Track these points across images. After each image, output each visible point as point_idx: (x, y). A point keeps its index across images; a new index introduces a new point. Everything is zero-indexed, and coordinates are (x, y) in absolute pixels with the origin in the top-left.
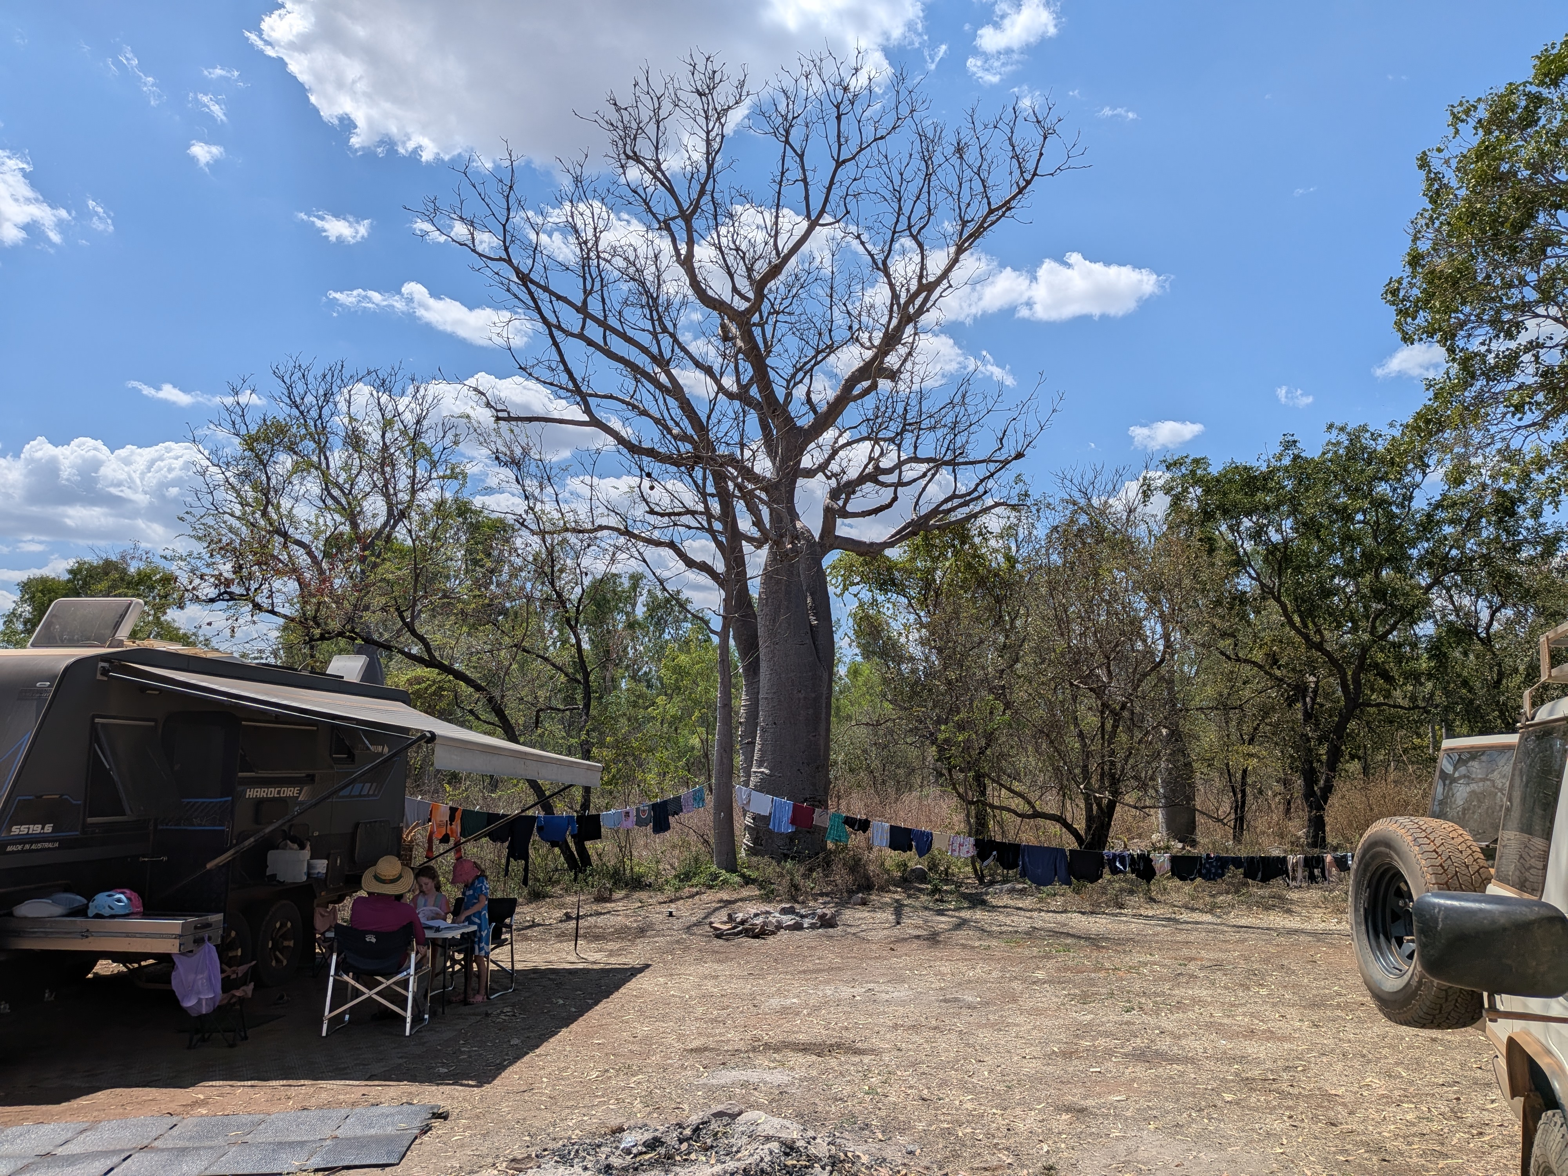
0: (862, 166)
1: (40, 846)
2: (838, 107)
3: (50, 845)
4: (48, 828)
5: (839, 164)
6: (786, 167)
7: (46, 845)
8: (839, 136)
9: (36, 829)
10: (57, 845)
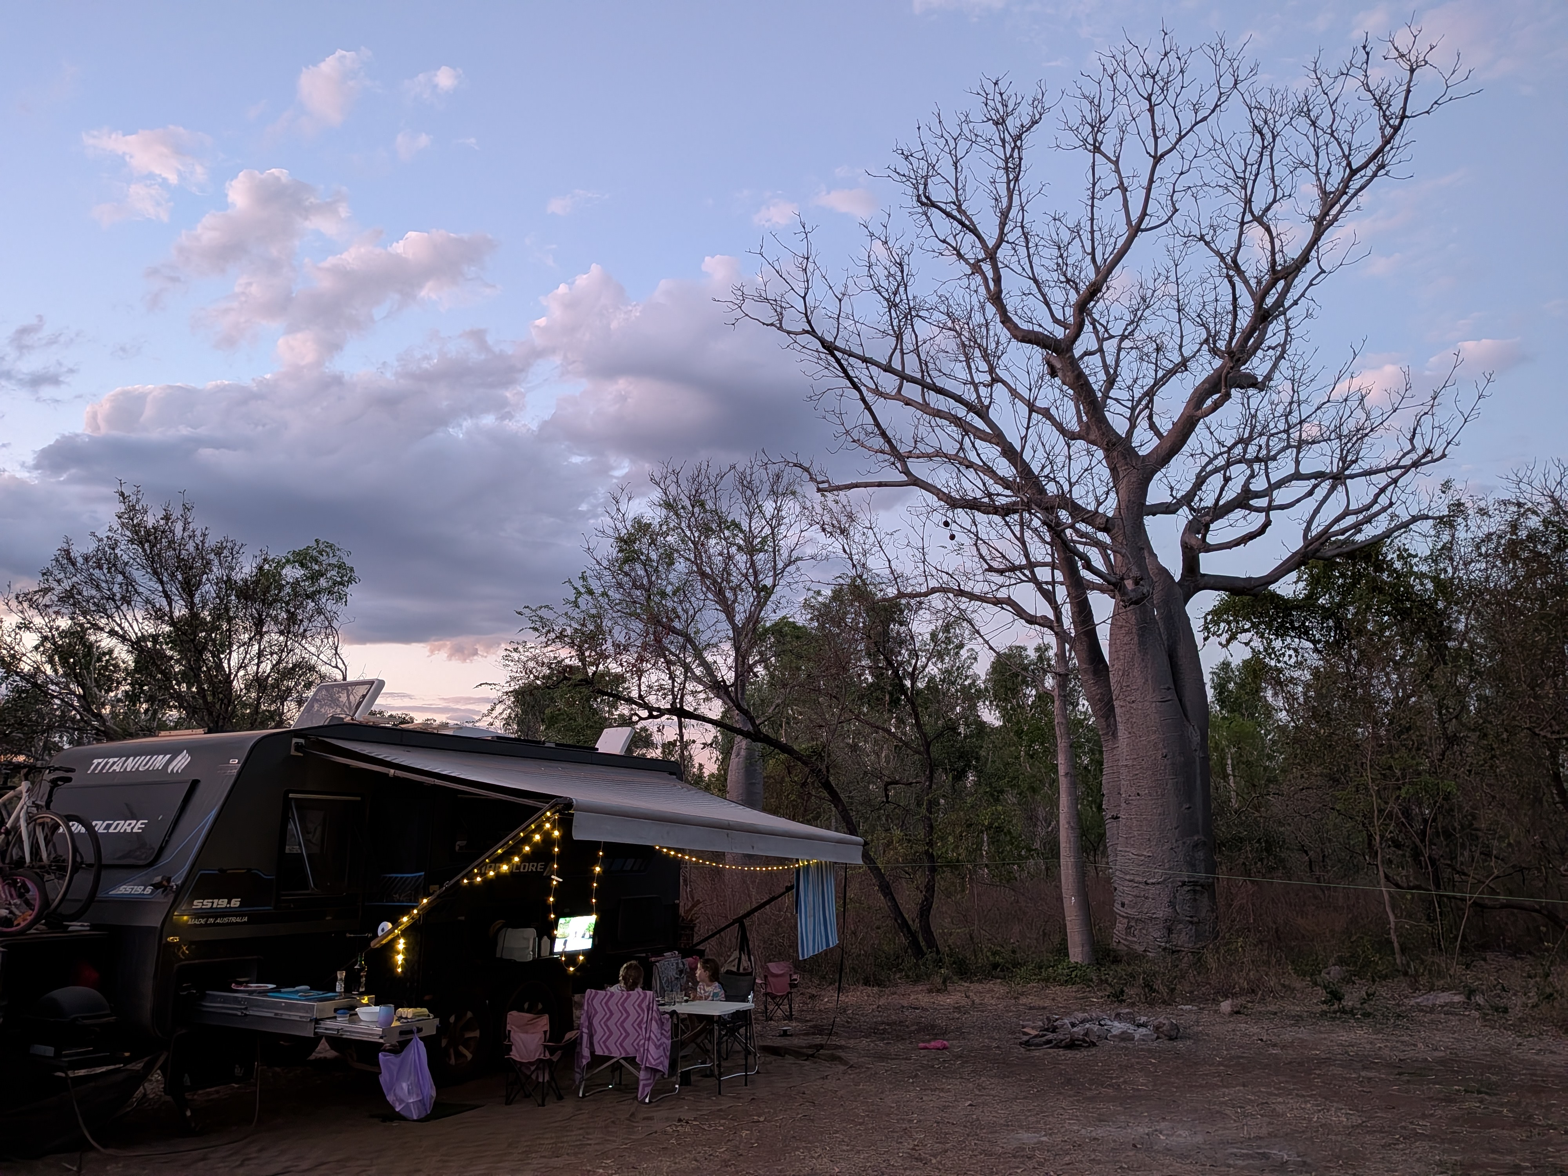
0: (1189, 156)
1: (226, 920)
2: (1149, 99)
3: (238, 920)
4: (235, 903)
5: (1157, 159)
6: (1097, 176)
7: (234, 919)
8: (1154, 130)
9: (223, 903)
10: (246, 919)
